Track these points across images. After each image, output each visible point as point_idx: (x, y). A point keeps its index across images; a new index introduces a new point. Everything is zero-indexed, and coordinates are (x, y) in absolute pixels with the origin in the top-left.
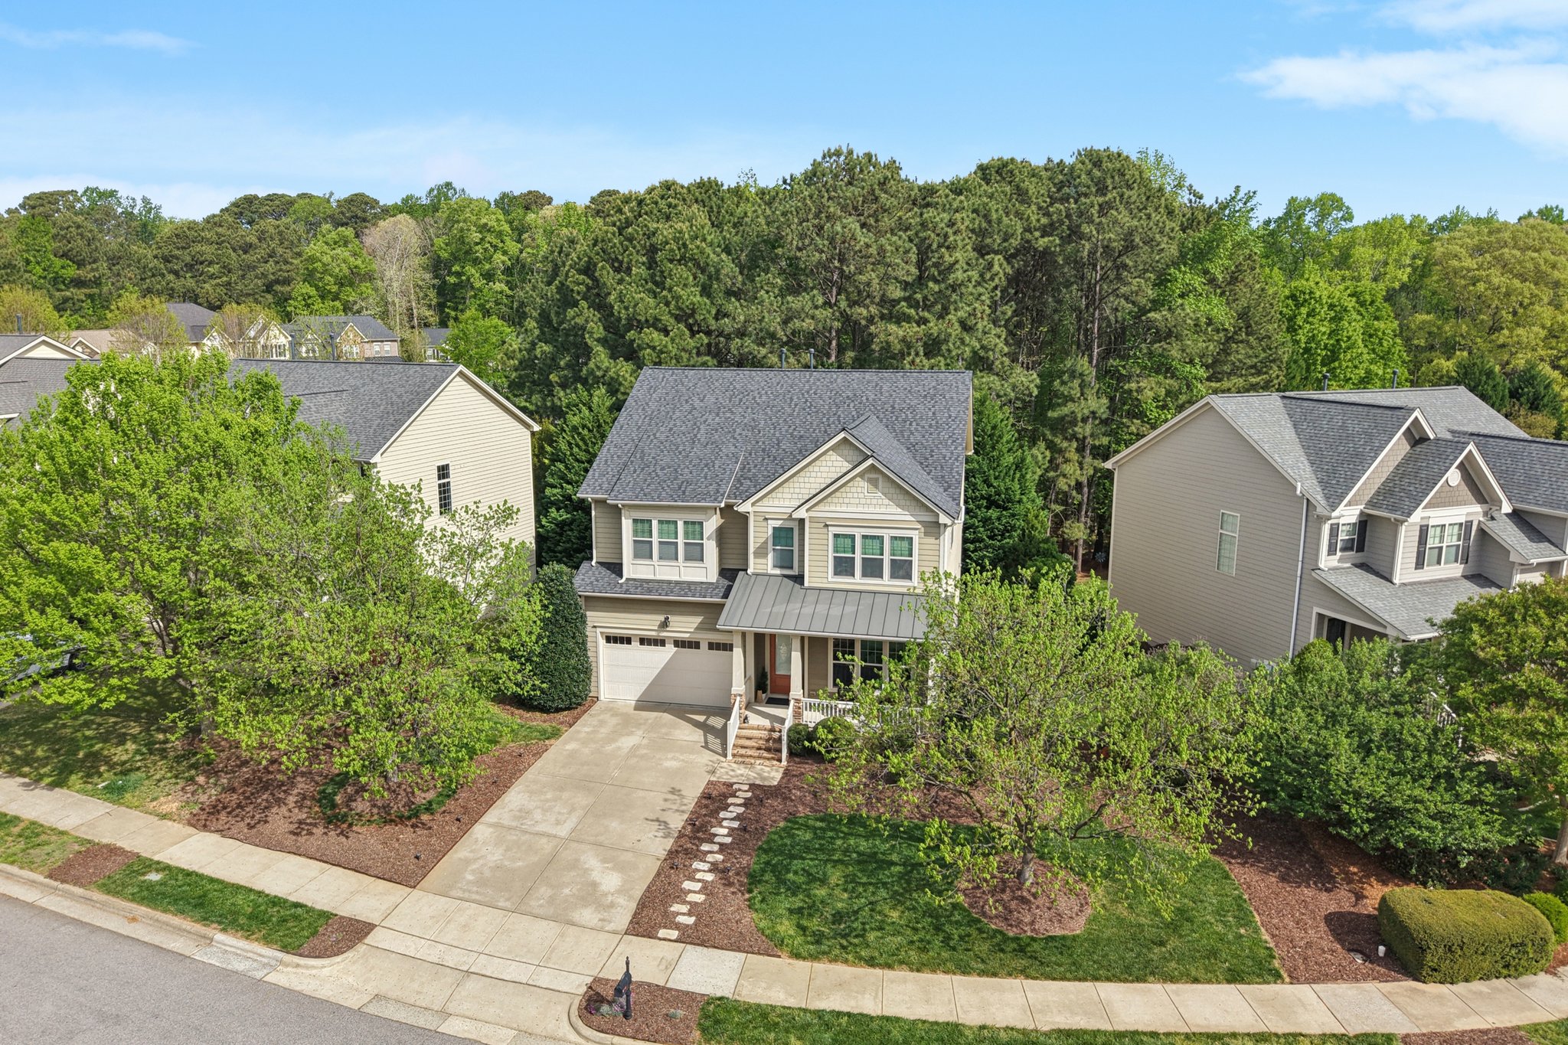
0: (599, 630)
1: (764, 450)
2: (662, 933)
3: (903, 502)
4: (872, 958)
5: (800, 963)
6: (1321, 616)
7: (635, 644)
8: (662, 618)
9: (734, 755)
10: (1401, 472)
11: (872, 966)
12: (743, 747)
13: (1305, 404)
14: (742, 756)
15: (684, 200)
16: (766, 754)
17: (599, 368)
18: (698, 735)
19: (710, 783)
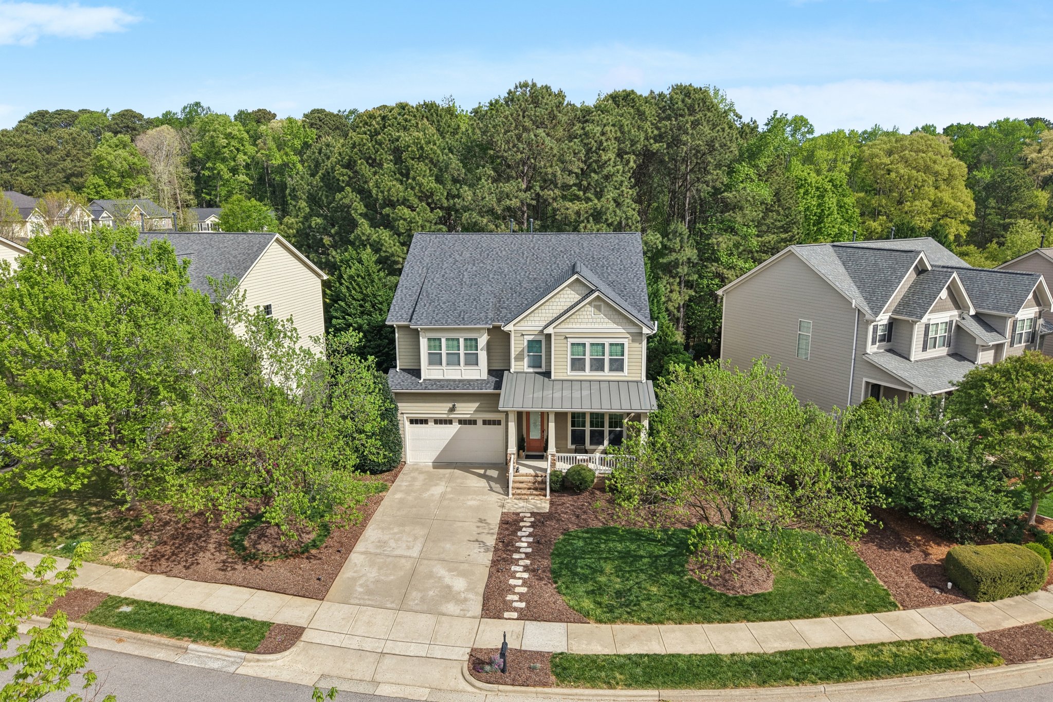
0: (405, 416)
1: (511, 288)
2: (506, 615)
3: (617, 321)
4: (649, 618)
5: (603, 626)
6: (867, 383)
7: (431, 424)
8: (450, 405)
9: (513, 494)
10: (913, 290)
11: (650, 623)
12: (518, 488)
13: (849, 250)
14: (519, 494)
15: (415, 116)
16: (535, 492)
17: (363, 234)
18: (483, 483)
19: (503, 513)
